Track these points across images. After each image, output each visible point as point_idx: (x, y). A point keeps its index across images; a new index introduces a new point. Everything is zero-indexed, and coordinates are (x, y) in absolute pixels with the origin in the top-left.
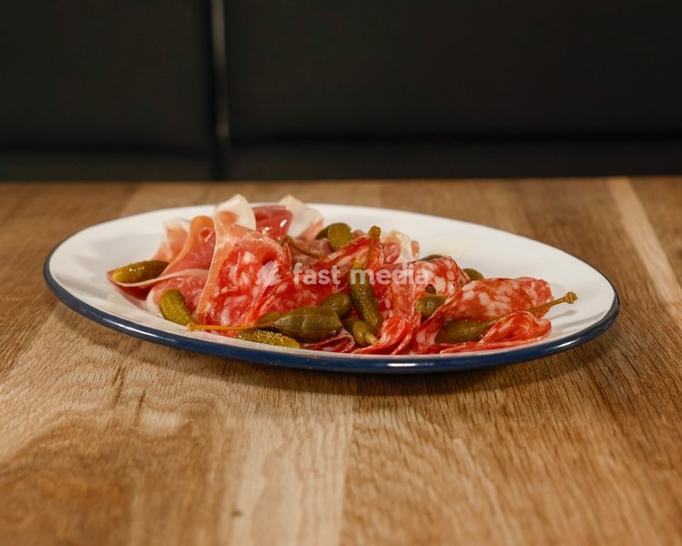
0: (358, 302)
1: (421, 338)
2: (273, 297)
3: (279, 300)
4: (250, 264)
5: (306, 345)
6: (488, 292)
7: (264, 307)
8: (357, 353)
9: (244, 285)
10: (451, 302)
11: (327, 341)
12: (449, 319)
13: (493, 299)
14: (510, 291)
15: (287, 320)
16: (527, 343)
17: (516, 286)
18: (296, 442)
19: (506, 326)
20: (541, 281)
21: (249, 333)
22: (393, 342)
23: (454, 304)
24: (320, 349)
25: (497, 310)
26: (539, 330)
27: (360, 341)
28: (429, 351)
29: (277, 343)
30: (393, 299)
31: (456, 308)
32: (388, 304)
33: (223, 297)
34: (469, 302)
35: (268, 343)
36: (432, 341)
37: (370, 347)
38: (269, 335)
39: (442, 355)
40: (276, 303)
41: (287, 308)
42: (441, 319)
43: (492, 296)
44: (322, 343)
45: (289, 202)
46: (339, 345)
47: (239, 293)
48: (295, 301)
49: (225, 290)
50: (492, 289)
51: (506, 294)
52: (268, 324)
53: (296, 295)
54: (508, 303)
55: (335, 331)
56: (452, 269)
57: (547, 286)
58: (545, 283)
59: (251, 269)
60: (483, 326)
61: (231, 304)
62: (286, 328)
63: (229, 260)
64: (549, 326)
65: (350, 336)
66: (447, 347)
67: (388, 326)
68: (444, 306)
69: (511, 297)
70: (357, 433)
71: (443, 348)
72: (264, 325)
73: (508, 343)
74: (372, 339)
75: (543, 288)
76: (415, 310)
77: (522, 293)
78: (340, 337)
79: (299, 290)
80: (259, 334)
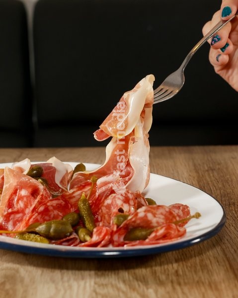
0: (83, 217)
1: (116, 238)
2: (36, 214)
3: (40, 216)
4: (24, 196)
5: (53, 241)
6: (152, 213)
7: (31, 220)
8: (80, 246)
9: (21, 208)
10: (132, 219)
11: (64, 239)
12: (131, 227)
13: (155, 216)
14: (164, 212)
15: (43, 228)
16: (172, 241)
17: (167, 210)
18: (62, 292)
19: (161, 232)
20: (186, 205)
21: (22, 235)
22: (99, 240)
23: (133, 219)
24: (61, 244)
25: (158, 223)
26: (180, 233)
27: (82, 239)
28: (119, 245)
29: (36, 241)
30: (102, 216)
31: (134, 222)
32: (99, 219)
33: (9, 214)
34: (141, 218)
35: (31, 241)
36: (122, 239)
37: (86, 243)
38: (32, 236)
39: (126, 247)
40: (39, 218)
41: (44, 220)
42: (126, 227)
43: (154, 215)
44: (62, 240)
45: (53, 161)
46: (71, 242)
47: (18, 212)
48: (50, 216)
49: (10, 210)
50: (154, 211)
51: (162, 214)
52: (33, 230)
53: (50, 213)
54: (163, 219)
55: (69, 234)
56: (132, 199)
57: (188, 209)
58: (187, 207)
59: (25, 199)
60: (149, 231)
61: (14, 218)
62: (42, 232)
63: (14, 193)
64: (185, 231)
65: (77, 237)
66: (129, 243)
67: (97, 231)
68: (128, 221)
69: (165, 215)
70: (96, 286)
71: (126, 244)
72: (30, 230)
73: (161, 241)
74: (88, 238)
75: (186, 210)
76: (113, 222)
77: (171, 213)
78: (72, 237)
79: (52, 210)
80: (27, 236)
